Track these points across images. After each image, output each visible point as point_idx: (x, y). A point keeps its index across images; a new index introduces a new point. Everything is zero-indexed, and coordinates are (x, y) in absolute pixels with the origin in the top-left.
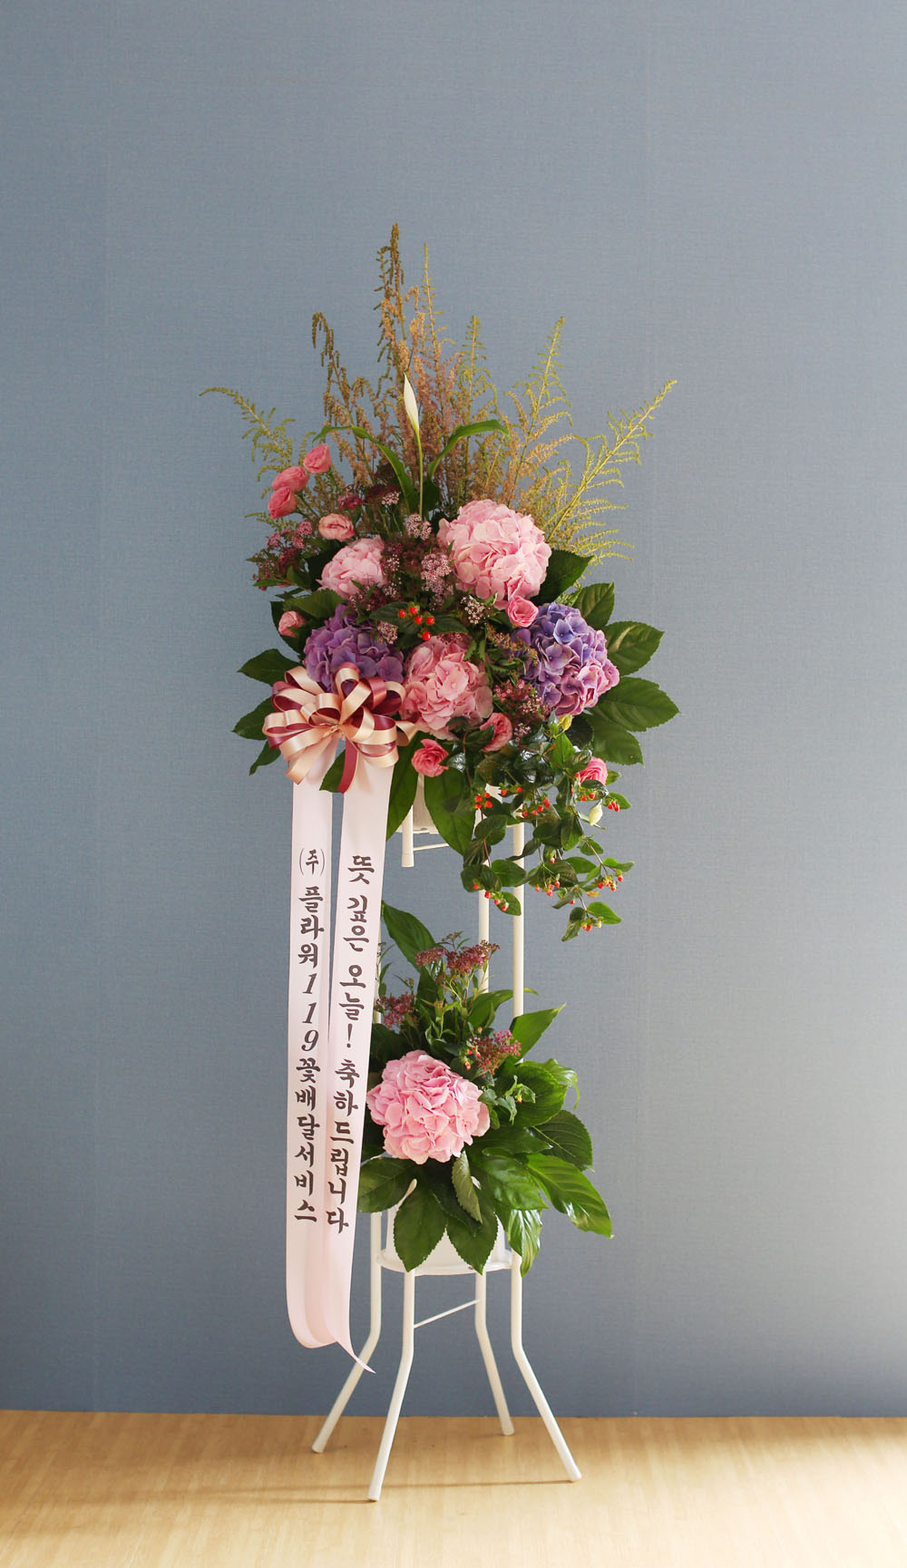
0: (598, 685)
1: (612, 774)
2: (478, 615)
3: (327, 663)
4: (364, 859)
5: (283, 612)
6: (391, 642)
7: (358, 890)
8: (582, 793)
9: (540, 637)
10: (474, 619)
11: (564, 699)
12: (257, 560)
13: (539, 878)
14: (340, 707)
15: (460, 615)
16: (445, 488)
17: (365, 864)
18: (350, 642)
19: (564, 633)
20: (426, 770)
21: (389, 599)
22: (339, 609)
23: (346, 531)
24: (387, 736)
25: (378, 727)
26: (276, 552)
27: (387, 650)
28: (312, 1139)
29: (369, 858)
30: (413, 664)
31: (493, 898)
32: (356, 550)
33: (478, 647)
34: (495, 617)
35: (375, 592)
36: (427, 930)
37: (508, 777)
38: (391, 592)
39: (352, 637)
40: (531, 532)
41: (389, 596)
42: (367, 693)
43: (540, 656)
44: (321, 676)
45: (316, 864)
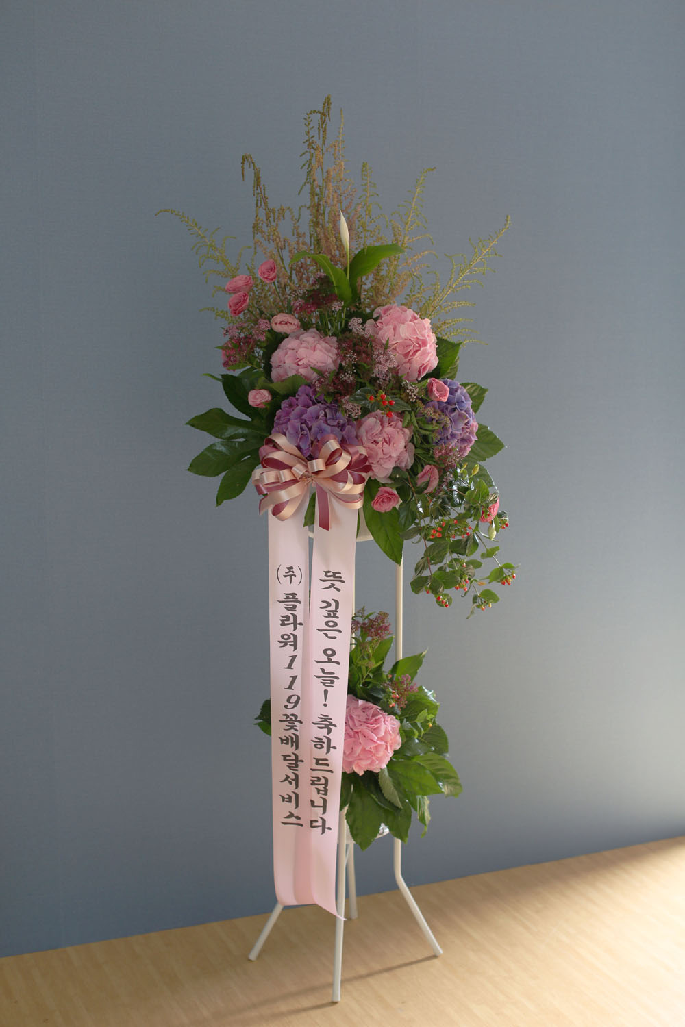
2: (414, 395)
4: (334, 573)
6: (356, 417)
7: (330, 595)
10: (413, 398)
12: (224, 348)
15: (403, 396)
17: (334, 576)
19: (460, 402)
20: (381, 508)
22: (303, 388)
23: (294, 327)
24: (359, 489)
28: (297, 770)
29: (340, 573)
30: (364, 429)
32: (306, 342)
33: (411, 417)
39: (322, 412)
40: (429, 328)
41: (348, 381)
43: (451, 421)
45: (293, 577)
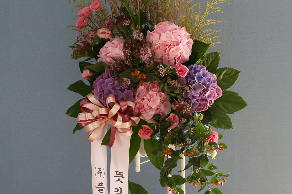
0: (214, 97)
1: (220, 136)
2: (164, 73)
3: (102, 93)
4: (120, 173)
5: (84, 70)
6: (128, 85)
7: (118, 185)
8: (208, 148)
9: (189, 80)
10: (162, 75)
11: (200, 105)
12: (72, 47)
13: (192, 179)
14: (108, 113)
15: (156, 73)
16: (149, 14)
17: (120, 175)
18: (111, 85)
19: (199, 78)
20: (144, 137)
21: (127, 67)
22: (106, 69)
23: (108, 35)
24: (127, 125)
25: (124, 121)
26: (80, 44)
27: (127, 87)
29: (122, 173)
30: (138, 93)
31: (173, 190)
32: (113, 43)
33: (164, 86)
34: (171, 73)
35: (121, 63)
36: (146, 191)
37: (178, 140)
38: (128, 63)
39: (112, 82)
40: (185, 35)
41: (127, 64)
42: (119, 107)
43: (190, 88)
44: (100, 98)
45: (101, 174)
